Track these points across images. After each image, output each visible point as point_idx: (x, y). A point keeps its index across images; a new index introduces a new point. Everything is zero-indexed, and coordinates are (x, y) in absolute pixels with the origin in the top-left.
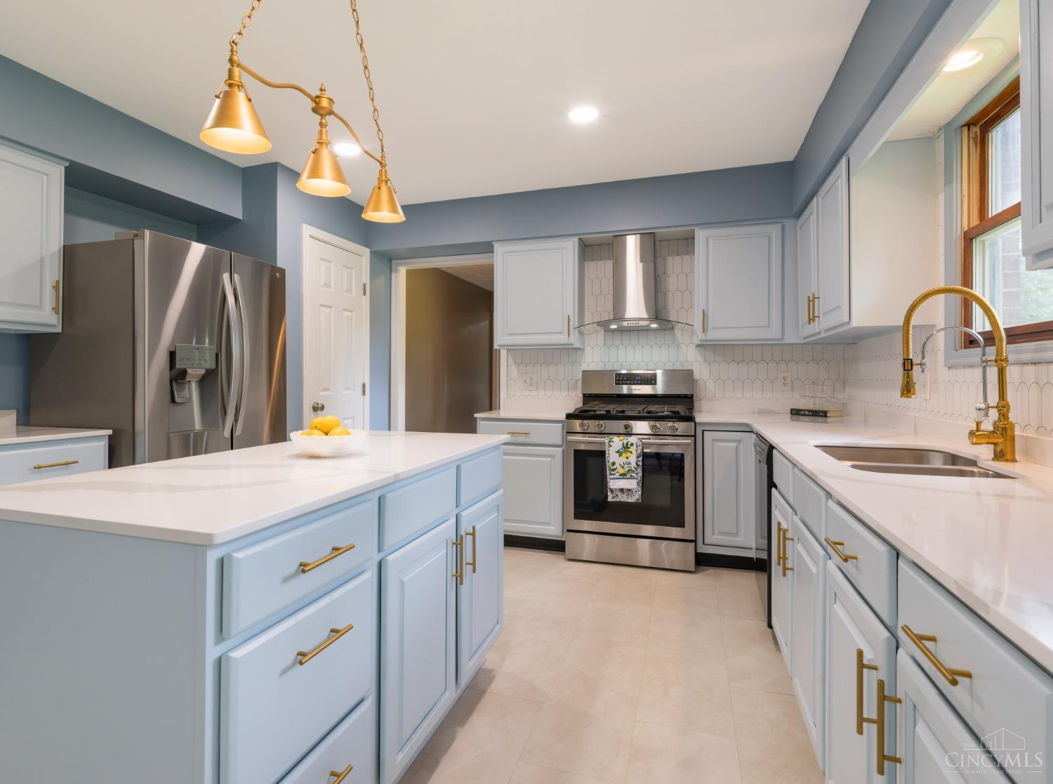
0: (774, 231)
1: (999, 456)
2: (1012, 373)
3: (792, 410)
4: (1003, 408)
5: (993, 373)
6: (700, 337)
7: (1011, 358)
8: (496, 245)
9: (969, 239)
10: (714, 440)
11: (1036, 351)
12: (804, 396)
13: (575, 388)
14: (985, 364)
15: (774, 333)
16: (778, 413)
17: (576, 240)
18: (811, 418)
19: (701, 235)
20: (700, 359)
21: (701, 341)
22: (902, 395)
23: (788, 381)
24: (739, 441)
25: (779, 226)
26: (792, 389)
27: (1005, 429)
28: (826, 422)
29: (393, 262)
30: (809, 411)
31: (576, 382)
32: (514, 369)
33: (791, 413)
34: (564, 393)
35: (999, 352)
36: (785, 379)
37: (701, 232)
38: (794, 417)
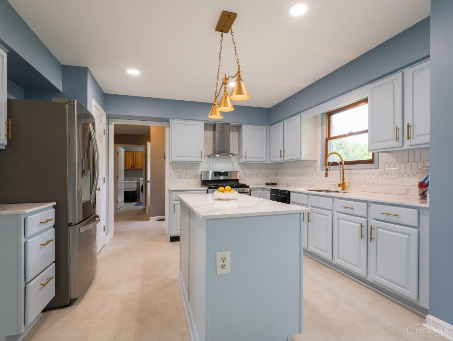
0: (264, 128)
1: (342, 190)
2: (345, 171)
3: (266, 183)
4: (343, 179)
5: (342, 171)
6: (244, 160)
7: (345, 168)
8: (171, 120)
9: (327, 140)
10: (254, 193)
11: (349, 167)
12: (269, 179)
13: (197, 178)
14: (340, 169)
15: (264, 160)
16: (261, 184)
17: (203, 122)
18: (272, 185)
19: (245, 127)
20: (239, 168)
21: (244, 161)
22: (325, 177)
23: (263, 174)
24: (260, 193)
25: (265, 127)
26: (264, 177)
27: (344, 184)
28: (276, 186)
29: (109, 119)
30: (272, 183)
31: (197, 176)
32: (172, 170)
33: (266, 184)
34: (193, 180)
35: (343, 167)
36: (262, 174)
37: (245, 126)
38: (267, 185)
